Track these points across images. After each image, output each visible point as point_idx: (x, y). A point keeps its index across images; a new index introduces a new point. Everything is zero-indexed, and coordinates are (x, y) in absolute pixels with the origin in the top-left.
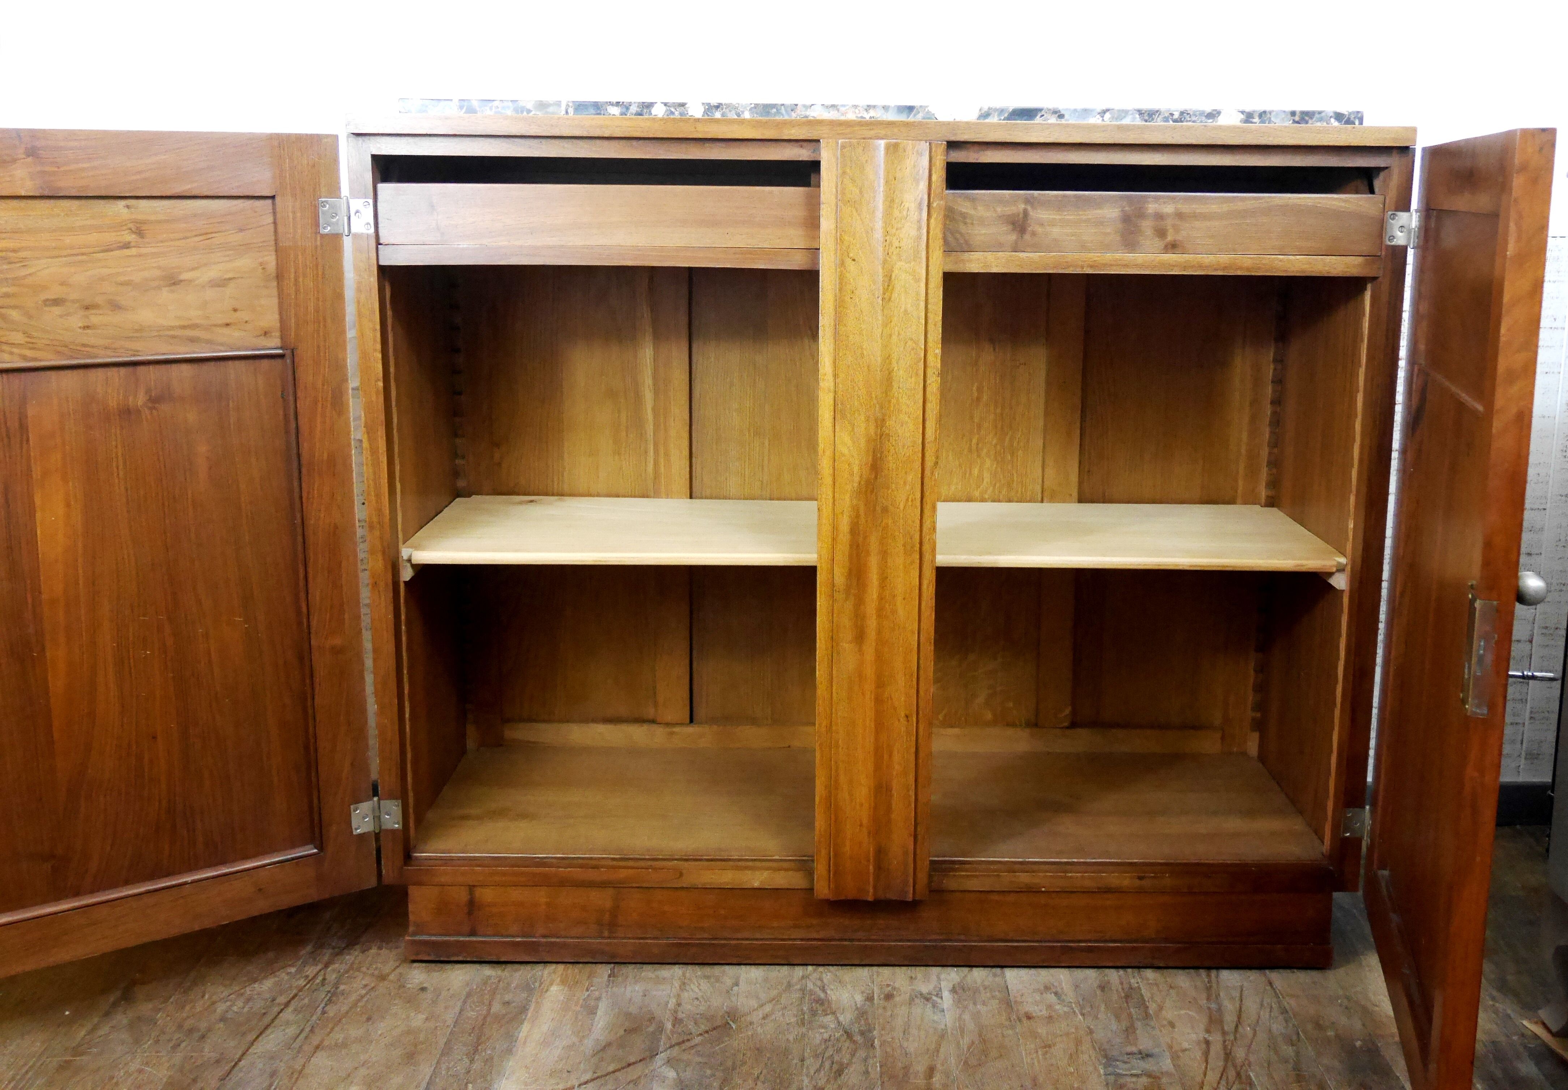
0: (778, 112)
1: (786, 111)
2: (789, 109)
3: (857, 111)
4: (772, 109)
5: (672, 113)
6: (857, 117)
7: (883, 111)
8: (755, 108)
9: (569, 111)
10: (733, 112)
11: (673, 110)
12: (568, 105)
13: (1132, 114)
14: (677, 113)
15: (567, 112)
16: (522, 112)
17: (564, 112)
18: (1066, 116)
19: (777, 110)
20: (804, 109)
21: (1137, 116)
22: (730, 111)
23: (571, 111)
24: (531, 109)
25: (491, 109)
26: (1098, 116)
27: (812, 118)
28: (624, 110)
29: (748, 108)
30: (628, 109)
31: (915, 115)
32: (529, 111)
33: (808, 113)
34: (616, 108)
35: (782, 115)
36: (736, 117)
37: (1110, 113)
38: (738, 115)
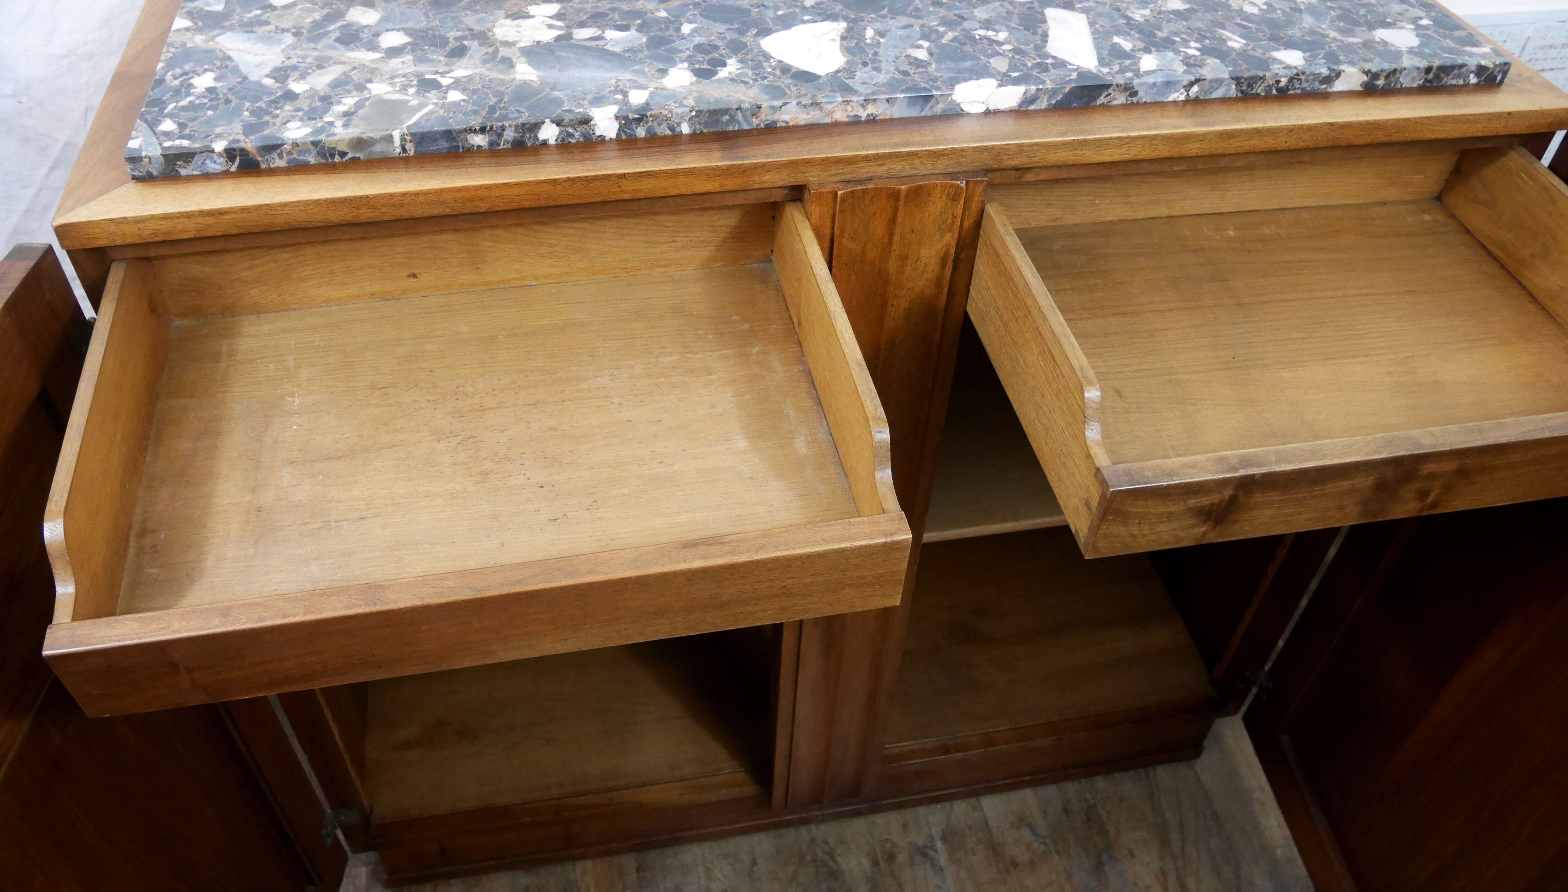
0: (733, 119)
1: (744, 116)
2: (748, 114)
3: (849, 108)
4: (723, 115)
5: (571, 135)
6: (848, 116)
7: (887, 105)
8: (697, 116)
9: (407, 147)
10: (664, 125)
11: (571, 130)
12: (403, 139)
13: (1227, 85)
14: (577, 135)
15: (404, 150)
16: (332, 156)
17: (398, 150)
18: (1141, 94)
19: (731, 116)
20: (771, 112)
21: (1234, 86)
22: (660, 124)
23: (410, 147)
24: (346, 150)
25: (281, 156)
26: (1182, 90)
27: (784, 124)
28: (494, 138)
29: (687, 118)
30: (500, 135)
31: (932, 107)
32: (343, 154)
33: (776, 117)
34: (481, 136)
35: (739, 123)
36: (668, 132)
37: (1199, 86)
38: (672, 129)
